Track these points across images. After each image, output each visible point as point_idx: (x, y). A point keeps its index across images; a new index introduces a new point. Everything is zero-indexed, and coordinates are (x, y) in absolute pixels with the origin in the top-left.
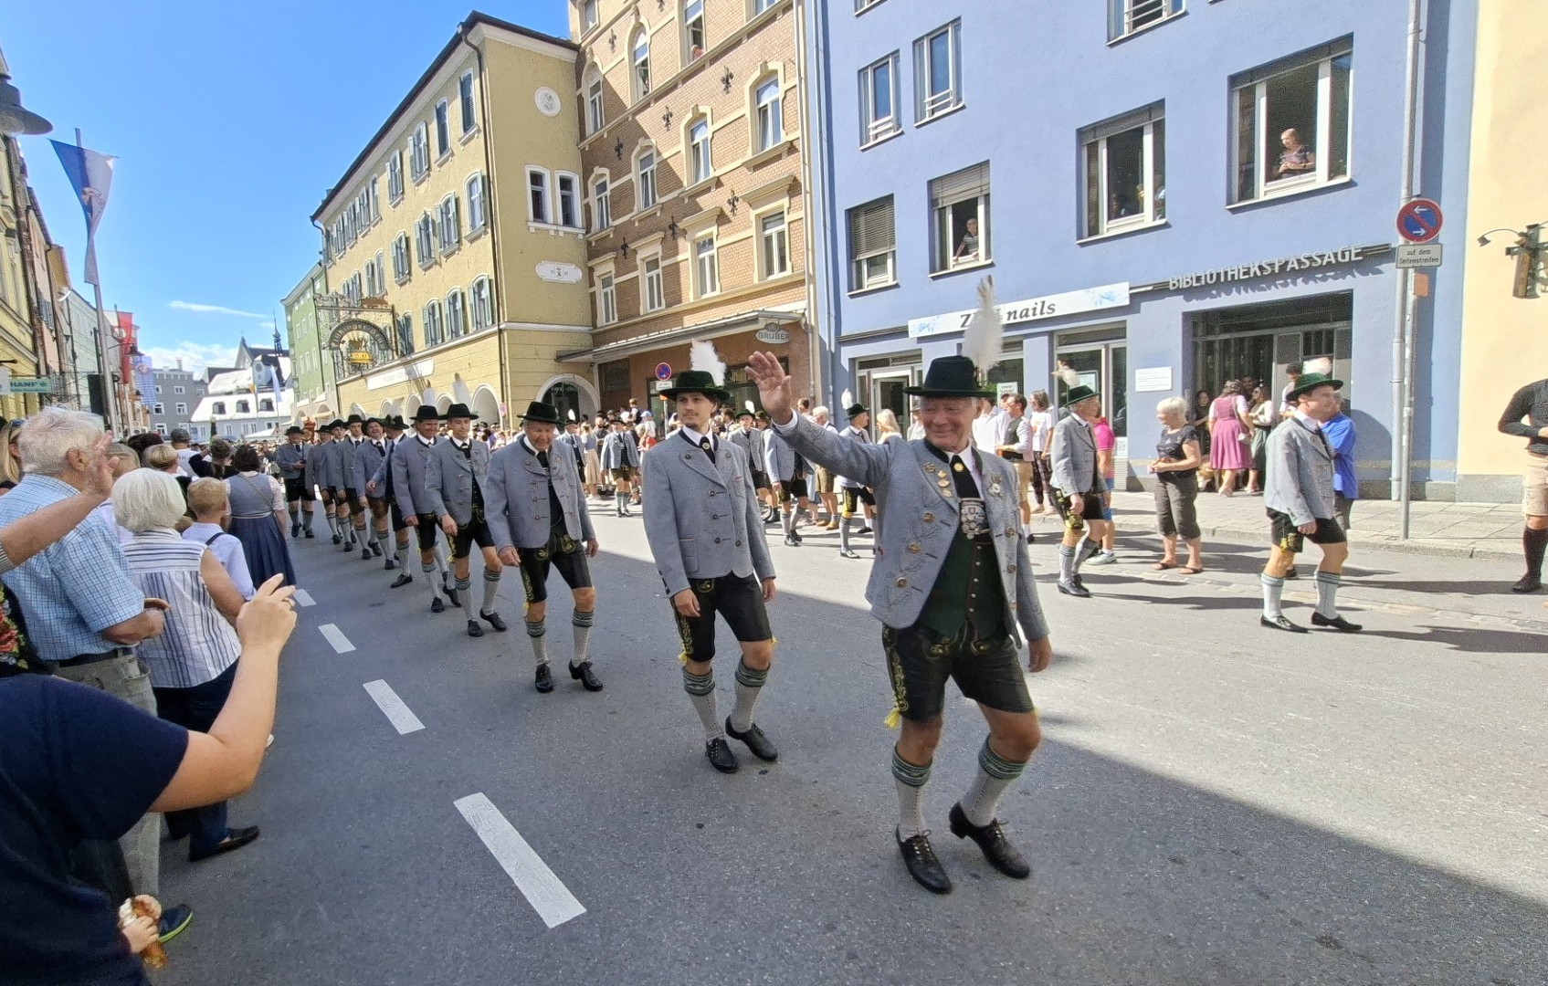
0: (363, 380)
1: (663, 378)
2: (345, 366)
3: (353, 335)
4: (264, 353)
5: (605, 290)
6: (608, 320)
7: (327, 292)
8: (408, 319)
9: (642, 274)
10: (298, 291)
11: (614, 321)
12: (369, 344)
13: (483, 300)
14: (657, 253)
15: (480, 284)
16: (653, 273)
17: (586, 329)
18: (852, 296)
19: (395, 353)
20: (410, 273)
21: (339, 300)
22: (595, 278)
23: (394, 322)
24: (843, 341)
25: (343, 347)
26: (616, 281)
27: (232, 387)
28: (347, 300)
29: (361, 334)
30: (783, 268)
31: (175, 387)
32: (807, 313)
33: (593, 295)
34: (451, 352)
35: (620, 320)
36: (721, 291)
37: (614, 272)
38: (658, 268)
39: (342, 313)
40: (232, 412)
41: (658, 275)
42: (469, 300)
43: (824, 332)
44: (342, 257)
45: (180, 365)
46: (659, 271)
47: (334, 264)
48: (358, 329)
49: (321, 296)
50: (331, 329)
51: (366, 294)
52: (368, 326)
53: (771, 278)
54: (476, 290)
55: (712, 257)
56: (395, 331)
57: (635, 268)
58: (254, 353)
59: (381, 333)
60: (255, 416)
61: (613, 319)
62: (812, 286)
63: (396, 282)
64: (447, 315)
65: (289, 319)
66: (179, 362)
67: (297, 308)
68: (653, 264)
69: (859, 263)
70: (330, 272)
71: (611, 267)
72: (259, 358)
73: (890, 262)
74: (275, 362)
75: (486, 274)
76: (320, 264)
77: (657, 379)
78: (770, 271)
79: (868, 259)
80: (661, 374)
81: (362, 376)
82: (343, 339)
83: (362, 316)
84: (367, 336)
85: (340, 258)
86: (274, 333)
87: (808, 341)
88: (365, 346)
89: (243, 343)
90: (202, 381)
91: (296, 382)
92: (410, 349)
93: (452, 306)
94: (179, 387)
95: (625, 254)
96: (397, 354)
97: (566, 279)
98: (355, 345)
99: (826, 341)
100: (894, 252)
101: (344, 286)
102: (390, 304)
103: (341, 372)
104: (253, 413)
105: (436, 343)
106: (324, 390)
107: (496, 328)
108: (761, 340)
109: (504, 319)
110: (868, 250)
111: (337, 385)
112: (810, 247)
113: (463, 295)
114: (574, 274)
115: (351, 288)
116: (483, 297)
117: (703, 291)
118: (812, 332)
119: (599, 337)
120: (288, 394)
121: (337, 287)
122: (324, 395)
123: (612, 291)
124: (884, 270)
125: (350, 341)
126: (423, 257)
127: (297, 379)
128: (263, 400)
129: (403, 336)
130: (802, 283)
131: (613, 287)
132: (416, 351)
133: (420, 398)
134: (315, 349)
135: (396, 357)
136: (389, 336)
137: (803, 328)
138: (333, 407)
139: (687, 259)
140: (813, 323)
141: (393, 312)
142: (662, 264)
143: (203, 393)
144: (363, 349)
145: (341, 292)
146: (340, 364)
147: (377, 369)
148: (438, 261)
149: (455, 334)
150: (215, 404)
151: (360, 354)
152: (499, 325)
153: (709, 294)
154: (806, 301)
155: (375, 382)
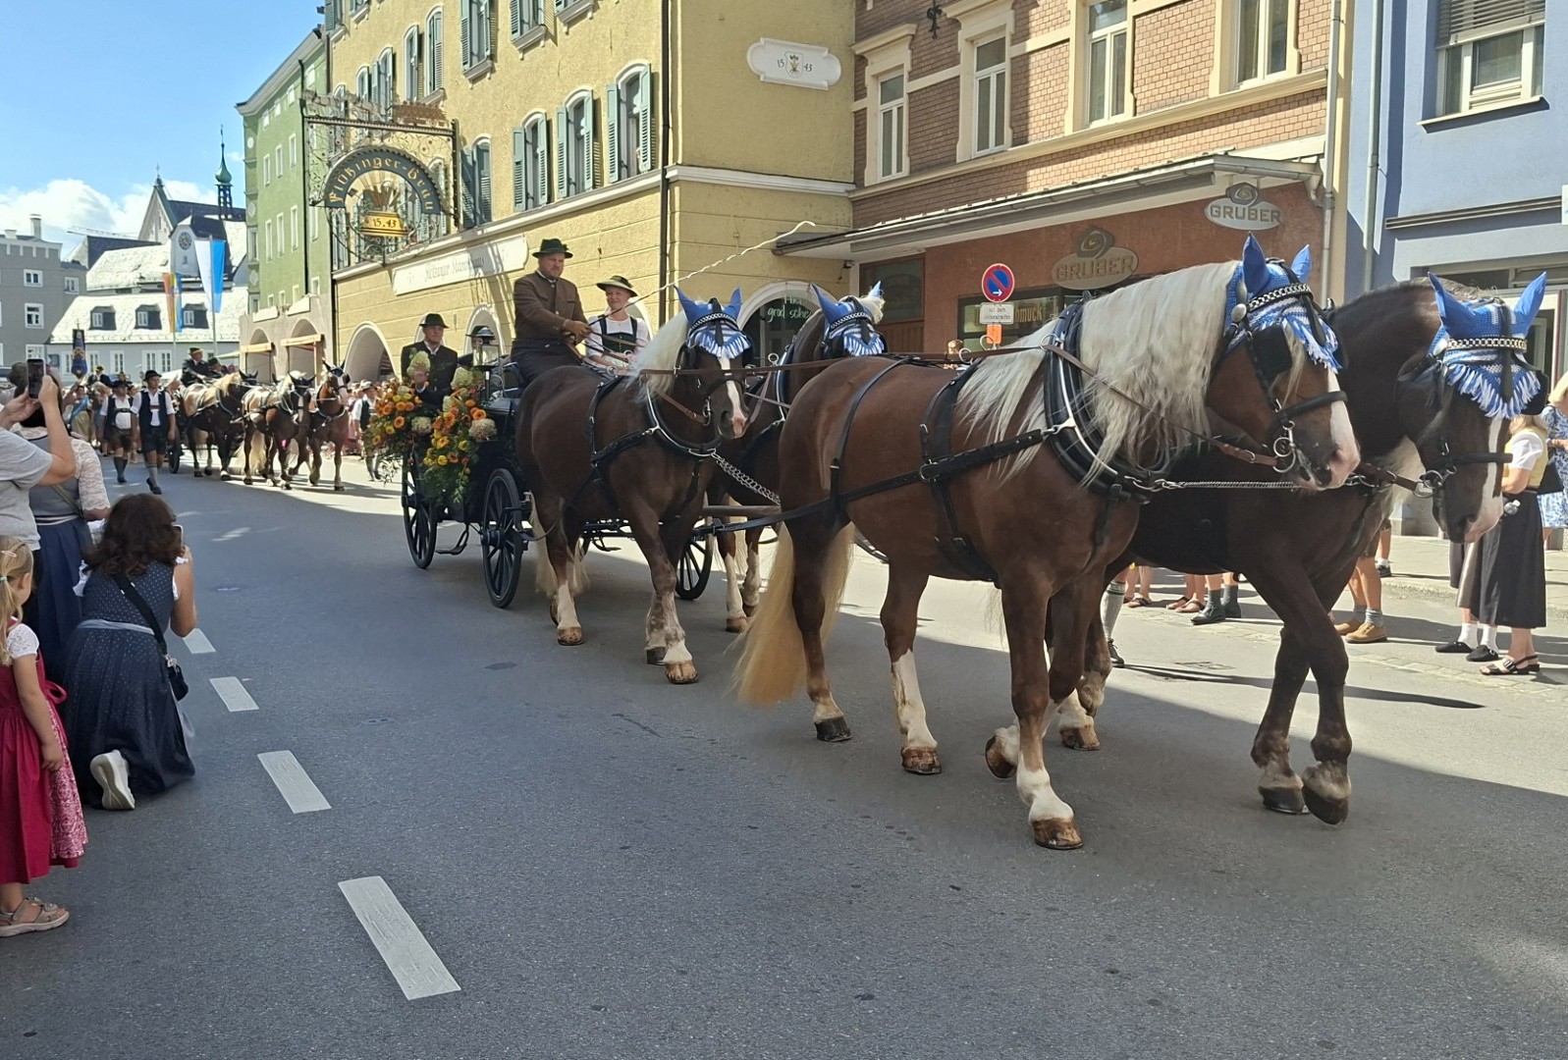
0: (385, 273)
1: (997, 298)
2: (352, 241)
3: (372, 178)
4: (196, 211)
5: (887, 106)
6: (887, 170)
7: (329, 90)
8: (482, 151)
9: (967, 72)
10: (273, 89)
11: (901, 174)
12: (402, 198)
13: (637, 117)
14: (1003, 27)
15: (633, 83)
16: (992, 72)
17: (841, 188)
18: (1429, 128)
19: (452, 220)
20: (492, 57)
21: (351, 105)
22: (868, 81)
23: (454, 155)
24: (1399, 229)
25: (352, 203)
26: (910, 87)
27: (131, 279)
28: (367, 105)
29: (388, 177)
30: (1277, 61)
31: (26, 271)
32: (1323, 163)
33: (860, 117)
34: (563, 223)
35: (913, 172)
36: (1135, 114)
37: (907, 67)
38: (1001, 60)
39: (354, 132)
40: (126, 328)
41: (1000, 77)
42: (608, 117)
43: (1360, 205)
44: (362, 17)
45: (38, 229)
46: (1005, 66)
47: (347, 31)
48: (384, 168)
49: (316, 95)
50: (329, 164)
51: (403, 93)
52: (403, 161)
53: (1247, 84)
54: (623, 97)
55: (1120, 38)
56: (455, 177)
57: (954, 60)
58: (178, 210)
59: (427, 177)
60: (170, 339)
61: (899, 169)
62: (1340, 102)
63: (466, 74)
64: (561, 146)
65: (250, 144)
66: (36, 220)
67: (266, 121)
68: (991, 52)
69: (1455, 54)
70: (337, 49)
71: (902, 56)
72: (188, 221)
73: (1528, 49)
74: (216, 232)
75: (646, 62)
76: (318, 33)
77: (982, 300)
78: (1247, 70)
79: (1475, 43)
80: (992, 287)
81: (384, 265)
82: (352, 186)
83: (398, 141)
84: (399, 182)
85: (357, 21)
86: (219, 173)
87: (1323, 224)
88: (394, 203)
89: (159, 187)
90: (75, 263)
91: (253, 272)
92: (483, 212)
93: (571, 127)
94: (32, 272)
95: (934, 28)
96: (457, 223)
97: (804, 78)
98: (375, 200)
99: (1365, 230)
100: (1540, 28)
101: (362, 79)
102: (449, 118)
103: (343, 252)
104: (164, 334)
105: (536, 205)
106: (307, 292)
107: (659, 178)
108: (1215, 220)
109: (675, 158)
110: (1478, 24)
111: (334, 282)
112: (1343, 17)
113: (596, 104)
114: (825, 70)
115: (375, 84)
116: (635, 111)
117: (1096, 112)
118: (1333, 208)
119: (867, 206)
120: (238, 296)
121: (347, 81)
122: (306, 300)
123: (900, 109)
124: (1515, 69)
125: (366, 193)
126: (522, 21)
127: (256, 267)
128: (188, 306)
129: (469, 185)
130: (1319, 94)
131: (904, 101)
132: (494, 219)
133: (496, 319)
134: (297, 207)
135: (454, 229)
136: (443, 187)
137: (1313, 197)
138: (323, 327)
139: (1068, 40)
140: (1336, 186)
141: (454, 135)
142: (1011, 51)
143: (77, 288)
144: (391, 210)
145: (355, 90)
146: (342, 239)
147: (415, 252)
148: (552, 31)
149: (575, 186)
150: (96, 309)
151: (384, 220)
152: (664, 172)
153: (1108, 120)
154: (1325, 138)
155: (408, 278)
